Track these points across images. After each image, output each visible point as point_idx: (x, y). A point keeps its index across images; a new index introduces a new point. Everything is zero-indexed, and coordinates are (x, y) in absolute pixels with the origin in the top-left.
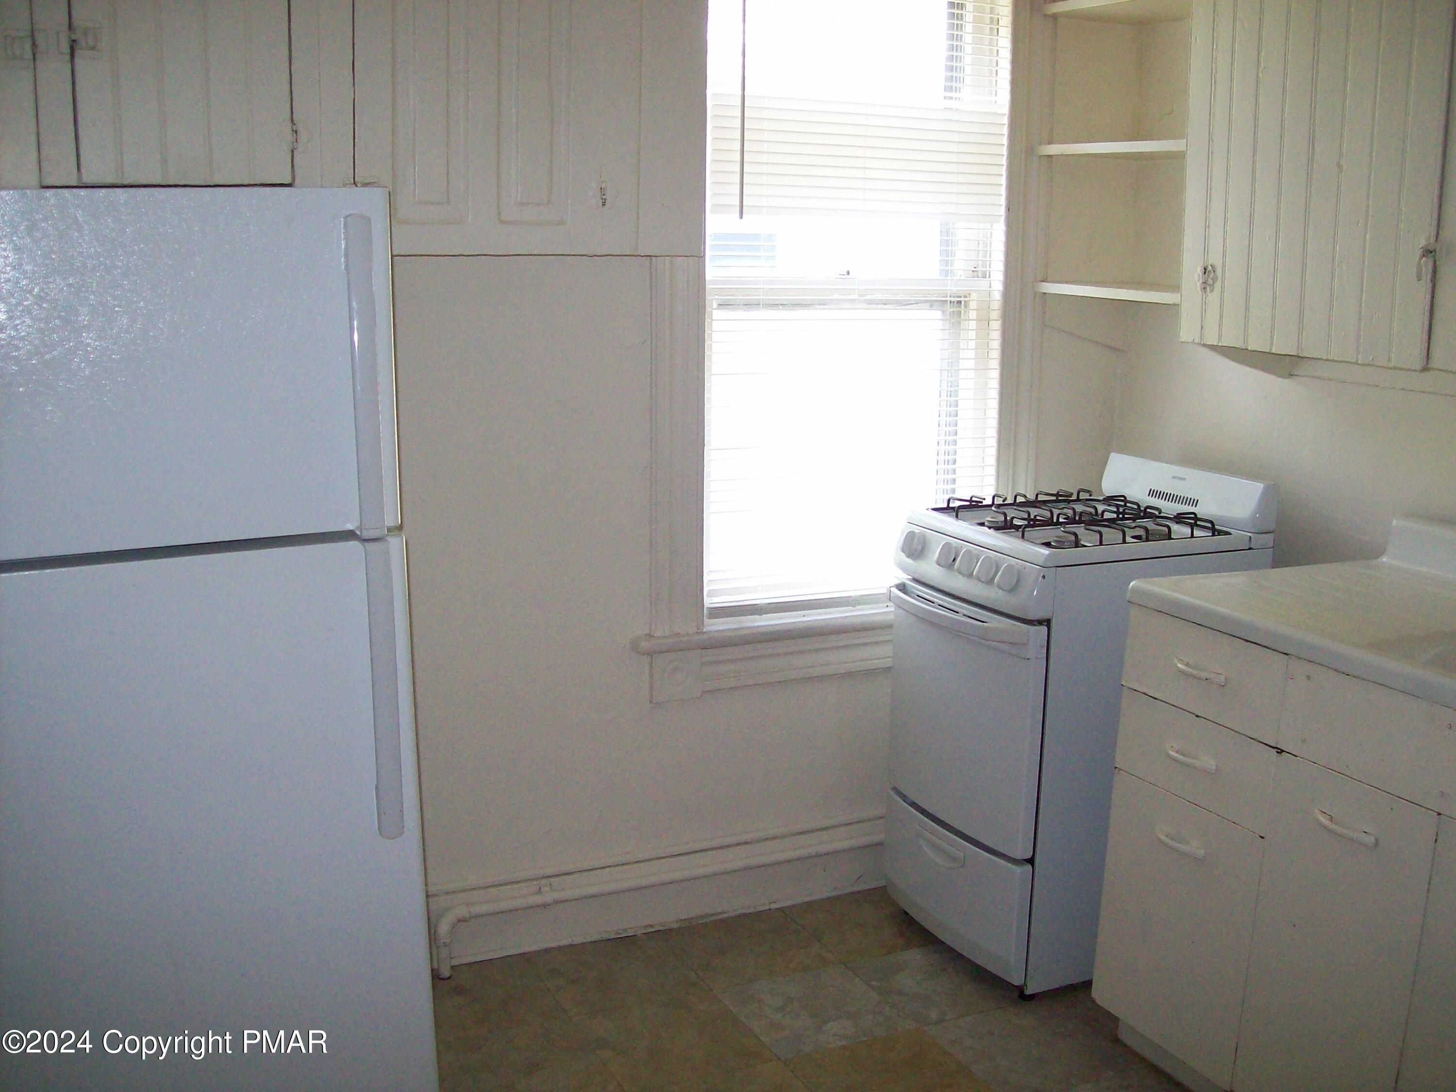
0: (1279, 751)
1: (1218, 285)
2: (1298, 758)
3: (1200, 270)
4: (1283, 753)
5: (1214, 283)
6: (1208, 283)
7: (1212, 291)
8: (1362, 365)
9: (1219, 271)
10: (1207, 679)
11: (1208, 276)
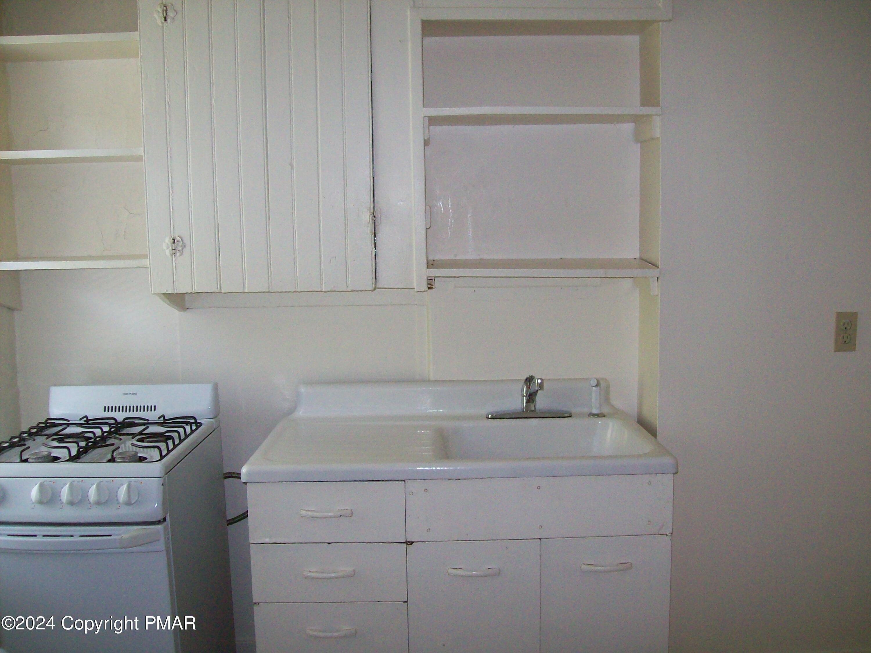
0: (410, 543)
1: (187, 250)
2: (426, 543)
3: (168, 241)
4: (413, 544)
5: (183, 249)
6: (178, 249)
7: (181, 254)
8: (324, 292)
9: (186, 241)
10: (341, 516)
11: (178, 245)
